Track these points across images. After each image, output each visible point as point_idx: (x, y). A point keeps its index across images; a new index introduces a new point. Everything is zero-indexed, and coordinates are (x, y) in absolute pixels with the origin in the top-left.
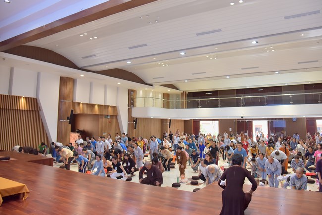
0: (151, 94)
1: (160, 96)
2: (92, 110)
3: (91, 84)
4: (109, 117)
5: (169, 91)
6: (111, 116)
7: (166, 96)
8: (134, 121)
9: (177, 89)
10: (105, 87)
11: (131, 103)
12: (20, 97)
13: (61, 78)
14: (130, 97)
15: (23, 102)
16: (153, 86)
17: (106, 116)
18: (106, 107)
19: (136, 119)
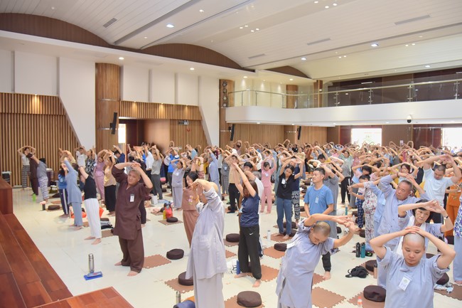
0: (262, 86)
1: (279, 89)
2: (154, 112)
3: (150, 72)
4: (186, 123)
5: (291, 80)
6: (190, 121)
7: (292, 88)
8: (230, 128)
9: (306, 76)
10: (176, 76)
11: (225, 101)
12: (31, 96)
13: (97, 65)
14: (222, 91)
15: (36, 102)
16: (256, 71)
17: (181, 122)
18: (180, 108)
19: (234, 125)
